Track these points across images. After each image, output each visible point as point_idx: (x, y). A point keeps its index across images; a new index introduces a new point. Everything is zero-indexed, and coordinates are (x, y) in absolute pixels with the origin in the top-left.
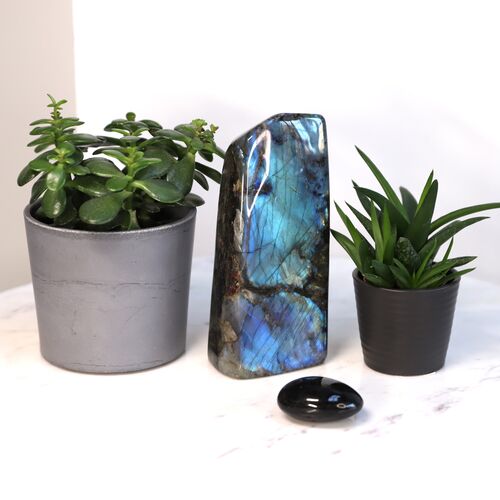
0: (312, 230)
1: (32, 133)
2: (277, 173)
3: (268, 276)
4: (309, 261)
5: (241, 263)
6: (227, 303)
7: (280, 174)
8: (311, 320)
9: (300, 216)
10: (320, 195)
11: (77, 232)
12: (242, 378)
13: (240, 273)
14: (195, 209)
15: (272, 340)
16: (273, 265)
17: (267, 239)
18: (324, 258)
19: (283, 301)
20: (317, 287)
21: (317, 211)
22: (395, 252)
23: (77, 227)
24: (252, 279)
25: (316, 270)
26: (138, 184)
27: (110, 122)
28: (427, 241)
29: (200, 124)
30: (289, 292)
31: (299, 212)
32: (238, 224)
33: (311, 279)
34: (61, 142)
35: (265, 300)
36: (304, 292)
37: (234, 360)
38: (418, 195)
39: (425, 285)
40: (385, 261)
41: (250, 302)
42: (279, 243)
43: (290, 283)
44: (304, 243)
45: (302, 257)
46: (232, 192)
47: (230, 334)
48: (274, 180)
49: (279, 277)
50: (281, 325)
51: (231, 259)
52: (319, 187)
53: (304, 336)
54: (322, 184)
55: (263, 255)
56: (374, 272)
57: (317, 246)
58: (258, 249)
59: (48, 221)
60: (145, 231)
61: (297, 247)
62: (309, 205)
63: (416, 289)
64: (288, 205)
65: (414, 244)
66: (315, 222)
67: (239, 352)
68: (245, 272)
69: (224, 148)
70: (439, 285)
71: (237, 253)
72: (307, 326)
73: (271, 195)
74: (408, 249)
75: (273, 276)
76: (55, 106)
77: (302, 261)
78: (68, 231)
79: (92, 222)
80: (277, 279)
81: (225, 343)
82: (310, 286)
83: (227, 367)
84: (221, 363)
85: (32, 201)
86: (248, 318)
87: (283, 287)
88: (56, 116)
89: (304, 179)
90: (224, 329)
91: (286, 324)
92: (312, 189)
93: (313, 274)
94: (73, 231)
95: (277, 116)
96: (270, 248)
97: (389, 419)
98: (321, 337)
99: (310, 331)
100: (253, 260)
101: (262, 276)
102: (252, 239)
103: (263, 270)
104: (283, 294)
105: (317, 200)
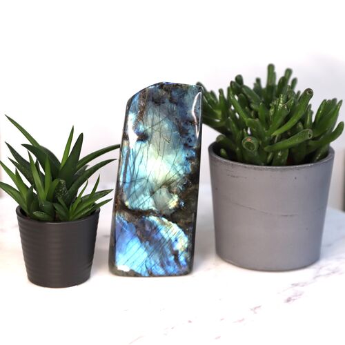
0: (182, 172)
2: (153, 125)
3: (141, 202)
4: (176, 196)
7: (155, 128)
8: (176, 240)
10: (191, 147)
13: (118, 197)
16: (145, 195)
17: (141, 174)
21: (187, 159)
24: (127, 203)
25: (182, 203)
30: (158, 216)
33: (178, 209)
36: (173, 217)
41: (125, 220)
42: (151, 179)
44: (173, 181)
45: (170, 191)
48: (150, 131)
49: (151, 205)
50: (150, 241)
52: (190, 141)
53: (170, 252)
54: (192, 139)
55: (137, 187)
58: (133, 181)
61: (167, 184)
62: (180, 153)
64: (162, 150)
72: (172, 246)
73: (147, 142)
75: (147, 203)
77: (170, 195)
82: (177, 215)
86: (123, 231)
87: (153, 212)
92: (184, 141)
93: (179, 205)
96: (144, 181)
97: (252, 310)
98: (183, 255)
99: (175, 249)
100: (129, 189)
101: (136, 202)
102: (128, 173)
103: (137, 197)
104: (153, 218)
105: (187, 151)
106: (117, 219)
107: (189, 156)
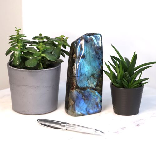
0: (97, 70)
1: (10, 39)
2: (87, 52)
3: (84, 84)
4: (96, 80)
5: (75, 80)
6: (71, 93)
7: (88, 52)
8: (97, 98)
10: (100, 59)
11: (24, 70)
12: (75, 116)
13: (75, 83)
14: (61, 63)
15: (85, 104)
16: (85, 81)
17: (83, 72)
18: (101, 79)
19: (88, 92)
20: (99, 88)
21: (99, 64)
22: (123, 77)
23: (24, 68)
24: (79, 85)
25: (99, 82)
26: (43, 55)
27: (34, 37)
28: (133, 74)
29: (62, 36)
30: (90, 89)
31: (94, 64)
32: (74, 68)
33: (97, 85)
34: (19, 42)
35: (83, 91)
36: (95, 89)
37: (73, 111)
38: (130, 60)
39: (133, 87)
40: (120, 80)
41: (78, 92)
42: (87, 74)
43: (90, 86)
44: (95, 74)
45: (94, 78)
46: (72, 58)
47: (72, 102)
48: (86, 54)
49: (87, 85)
50: (88, 100)
51: (72, 79)
53: (95, 103)
54: (100, 56)
55: (82, 78)
56: (117, 83)
57: (99, 75)
58: (81, 76)
59: (15, 67)
60: (45, 70)
61: (93, 75)
62: (96, 62)
63: (130, 88)
64: (90, 62)
65: (129, 74)
66: (98, 67)
67: (75, 108)
68: (77, 83)
69: (70, 44)
70: (137, 87)
71: (75, 77)
72: (96, 100)
73: (85, 59)
74: (128, 76)
75: (85, 84)
76: (17, 30)
77: (94, 80)
78: (21, 69)
79: (29, 66)
80: (86, 85)
81: (70, 105)
82: (97, 87)
83: (71, 113)
84: (69, 111)
85: (10, 60)
86: (77, 97)
87: (88, 88)
88: (18, 34)
89: (95, 54)
90: (70, 101)
91: (89, 99)
92: (98, 57)
93: (98, 83)
95: (87, 34)
96: (84, 75)
97: (122, 128)
98: (100, 104)
99: (97, 102)
100: (79, 79)
101: (82, 84)
102: (79, 72)
104: (88, 90)
105: (99, 61)
106: (75, 92)
107: (100, 63)
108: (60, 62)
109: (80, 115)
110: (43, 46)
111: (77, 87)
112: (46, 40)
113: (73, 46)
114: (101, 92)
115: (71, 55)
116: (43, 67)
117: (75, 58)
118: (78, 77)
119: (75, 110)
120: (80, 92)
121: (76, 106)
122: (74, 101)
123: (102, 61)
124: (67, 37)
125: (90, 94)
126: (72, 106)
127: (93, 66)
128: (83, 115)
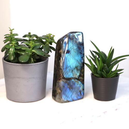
0: (80, 63)
1: (5, 38)
2: (71, 47)
4: (79, 71)
5: (62, 72)
6: (58, 83)
8: (80, 87)
9: (77, 59)
10: (82, 53)
11: (18, 64)
12: (62, 103)
13: (61, 74)
14: (48, 58)
15: (70, 92)
16: (70, 72)
17: (69, 65)
18: (83, 70)
19: (73, 82)
20: (81, 78)
21: (81, 58)
22: (102, 69)
24: (65, 76)
25: (81, 73)
26: (33, 51)
27: (24, 35)
28: (111, 65)
29: (50, 35)
30: (74, 79)
32: (61, 61)
33: (80, 76)
34: (13, 40)
35: (68, 82)
36: (78, 79)
37: (60, 98)
39: (111, 77)
40: (100, 71)
41: (64, 82)
42: (71, 67)
43: (75, 77)
44: (78, 66)
45: (77, 70)
46: (59, 53)
47: (59, 91)
48: (70, 49)
49: (72, 75)
50: (72, 88)
51: (59, 71)
52: (82, 51)
53: (78, 91)
54: (82, 50)
55: (68, 70)
56: (97, 73)
57: (81, 67)
58: (66, 68)
59: (10, 61)
60: (36, 63)
61: (76, 67)
62: (79, 57)
63: (108, 78)
64: (74, 56)
66: (81, 60)
67: (62, 96)
68: (63, 74)
69: (56, 41)
70: (114, 77)
71: (61, 69)
73: (70, 53)
74: (106, 67)
75: (70, 75)
76: (11, 30)
78: (15, 64)
79: (22, 62)
81: (57, 93)
82: (80, 78)
83: (58, 100)
84: (56, 99)
85: (5, 56)
86: (64, 86)
87: (73, 78)
88: (11, 33)
89: (78, 49)
90: (57, 90)
91: (74, 88)
92: (80, 52)
94: (17, 64)
95: (71, 32)
96: (69, 68)
97: (103, 113)
98: (82, 91)
99: (80, 90)
100: (65, 71)
101: (67, 75)
102: (65, 65)
103: (68, 74)
104: (73, 80)
105: (81, 55)
106: (61, 82)
107: (82, 56)
108: (47, 56)
109: (66, 102)
110: (33, 43)
111: (64, 78)
112: (35, 38)
113: (60, 43)
114: (83, 82)
115: (57, 51)
116: (34, 61)
117: (61, 53)
118: (64, 69)
119: (62, 98)
120: (66, 82)
121: (63, 94)
122: (60, 90)
123: (83, 55)
124: (54, 35)
125: (74, 83)
126: (59, 94)
127: (76, 60)
128: (69, 102)
